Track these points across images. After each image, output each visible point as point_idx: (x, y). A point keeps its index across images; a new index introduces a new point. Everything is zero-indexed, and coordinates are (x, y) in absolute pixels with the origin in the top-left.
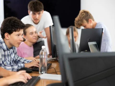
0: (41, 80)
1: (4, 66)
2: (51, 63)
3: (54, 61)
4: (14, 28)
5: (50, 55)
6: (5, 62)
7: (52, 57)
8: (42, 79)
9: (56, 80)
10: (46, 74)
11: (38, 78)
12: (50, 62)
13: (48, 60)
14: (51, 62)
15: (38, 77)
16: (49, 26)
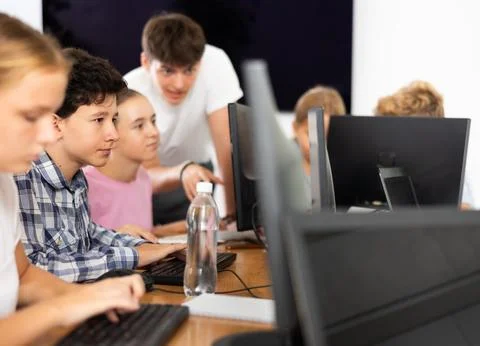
0: (191, 319)
1: (46, 261)
2: (234, 252)
3: (243, 243)
4: (83, 90)
5: (229, 218)
6: (58, 234)
7: (239, 230)
8: (198, 316)
9: (253, 322)
10: (212, 296)
11: (179, 310)
12: (227, 248)
13: (220, 241)
14: (232, 248)
15: (179, 306)
16: (226, 104)
